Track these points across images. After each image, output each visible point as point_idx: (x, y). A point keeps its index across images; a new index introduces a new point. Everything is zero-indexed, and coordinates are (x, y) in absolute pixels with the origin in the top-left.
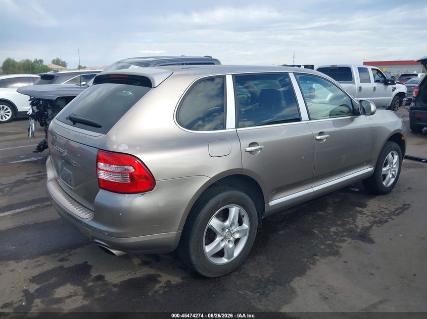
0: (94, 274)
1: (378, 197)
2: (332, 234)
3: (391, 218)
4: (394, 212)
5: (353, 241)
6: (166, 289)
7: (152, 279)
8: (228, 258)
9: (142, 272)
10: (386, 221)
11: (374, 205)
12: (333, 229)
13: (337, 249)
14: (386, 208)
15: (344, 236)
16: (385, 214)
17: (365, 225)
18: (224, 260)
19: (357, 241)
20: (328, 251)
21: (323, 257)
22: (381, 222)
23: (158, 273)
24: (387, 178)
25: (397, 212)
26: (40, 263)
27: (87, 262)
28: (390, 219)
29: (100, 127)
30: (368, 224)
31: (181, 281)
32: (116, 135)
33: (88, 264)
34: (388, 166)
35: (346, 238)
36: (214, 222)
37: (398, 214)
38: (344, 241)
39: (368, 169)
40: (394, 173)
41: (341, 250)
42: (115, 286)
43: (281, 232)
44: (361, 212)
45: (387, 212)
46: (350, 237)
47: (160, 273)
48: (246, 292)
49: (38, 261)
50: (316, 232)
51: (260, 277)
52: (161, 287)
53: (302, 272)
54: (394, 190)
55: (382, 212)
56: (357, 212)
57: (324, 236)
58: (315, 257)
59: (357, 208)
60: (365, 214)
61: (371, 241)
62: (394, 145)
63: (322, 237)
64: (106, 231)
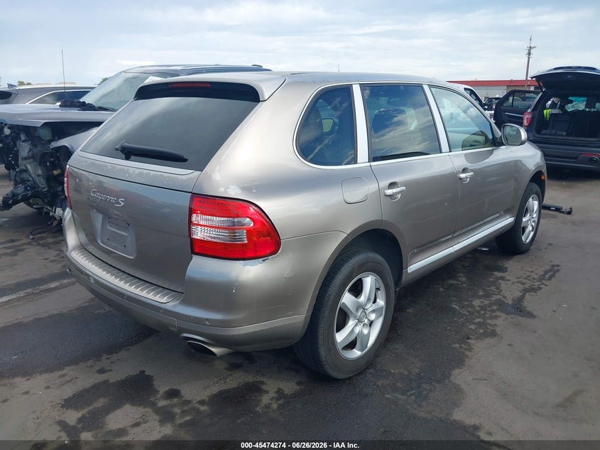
0: (162, 388)
1: (516, 258)
2: (478, 308)
3: (543, 284)
4: (544, 275)
5: (508, 317)
6: (281, 402)
7: (255, 389)
8: (362, 350)
9: (234, 381)
10: (540, 289)
11: (515, 268)
12: (477, 303)
13: (491, 328)
14: (532, 272)
15: (494, 311)
16: (533, 278)
17: (515, 295)
18: (356, 353)
19: (513, 316)
20: (482, 331)
21: (479, 340)
22: (533, 290)
23: (259, 379)
24: (527, 231)
25: (547, 276)
26: (67, 378)
27: (144, 371)
28: (543, 286)
29: (186, 160)
30: (518, 294)
31: (298, 387)
32: (218, 171)
33: (147, 373)
34: (528, 215)
35: (498, 313)
36: (347, 299)
37: (550, 278)
38: (496, 317)
39: (509, 220)
40: (533, 224)
41: (498, 330)
42: (202, 402)
43: (410, 311)
44: (502, 278)
45: (536, 277)
46: (502, 311)
47: (262, 379)
48: (396, 395)
49: (64, 375)
50: (457, 307)
51: (406, 373)
52: (272, 399)
53: (460, 361)
54: (532, 247)
55: (529, 276)
56: (498, 278)
57: (469, 311)
58: (468, 341)
59: (496, 273)
60: (508, 280)
61: (530, 315)
62: (535, 187)
63: (465, 312)
64: (207, 319)
